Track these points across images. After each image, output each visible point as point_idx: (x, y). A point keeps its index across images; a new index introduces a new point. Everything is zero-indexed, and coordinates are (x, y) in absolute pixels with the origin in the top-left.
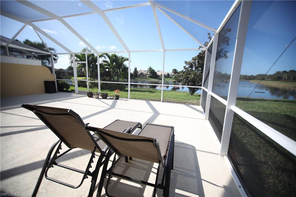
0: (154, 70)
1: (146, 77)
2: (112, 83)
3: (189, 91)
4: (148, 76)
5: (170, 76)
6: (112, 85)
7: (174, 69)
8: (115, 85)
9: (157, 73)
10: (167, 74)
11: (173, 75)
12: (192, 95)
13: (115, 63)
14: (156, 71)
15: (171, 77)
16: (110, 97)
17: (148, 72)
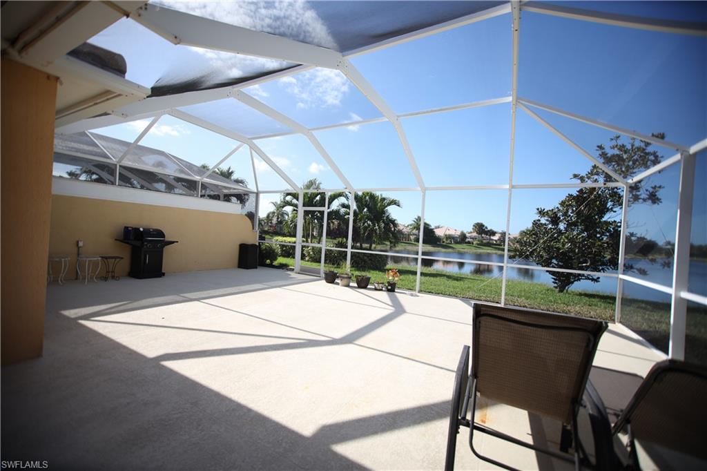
0: (428, 225)
1: (409, 239)
2: (359, 253)
3: (553, 280)
4: (412, 237)
5: (467, 240)
6: (359, 257)
7: (478, 224)
8: (365, 258)
9: (435, 230)
10: (459, 233)
11: (474, 238)
12: (561, 291)
13: (365, 210)
14: (433, 227)
15: (469, 242)
16: (376, 285)
17: (413, 229)
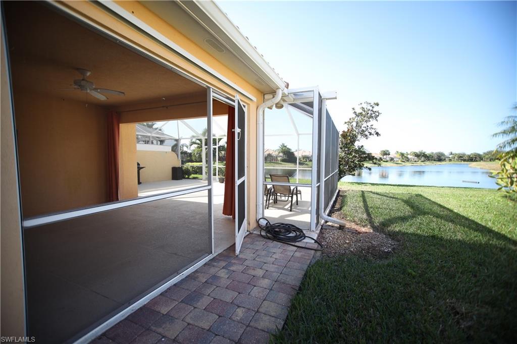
0: (290, 149)
1: (277, 160)
4: (279, 159)
14: (292, 151)
17: (279, 153)
